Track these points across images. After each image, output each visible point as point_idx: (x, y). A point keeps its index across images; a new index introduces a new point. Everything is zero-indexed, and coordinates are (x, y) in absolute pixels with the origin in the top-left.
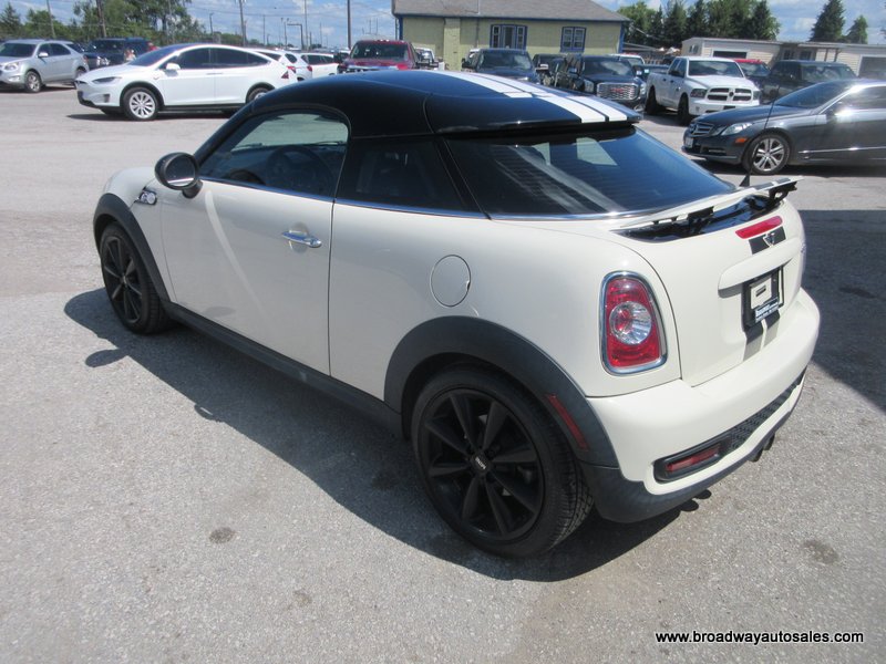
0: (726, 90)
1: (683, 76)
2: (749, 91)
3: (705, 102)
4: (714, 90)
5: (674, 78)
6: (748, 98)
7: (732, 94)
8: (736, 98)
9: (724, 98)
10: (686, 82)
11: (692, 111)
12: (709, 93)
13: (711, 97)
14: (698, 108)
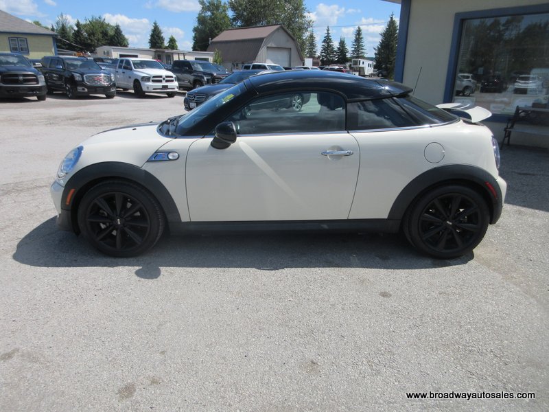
0: (161, 77)
1: (131, 69)
2: (172, 77)
3: (150, 83)
4: (154, 77)
5: (125, 70)
6: (172, 81)
7: (164, 79)
8: (167, 81)
9: (160, 81)
10: (135, 73)
11: (144, 89)
12: (152, 79)
13: (153, 81)
14: (148, 88)
